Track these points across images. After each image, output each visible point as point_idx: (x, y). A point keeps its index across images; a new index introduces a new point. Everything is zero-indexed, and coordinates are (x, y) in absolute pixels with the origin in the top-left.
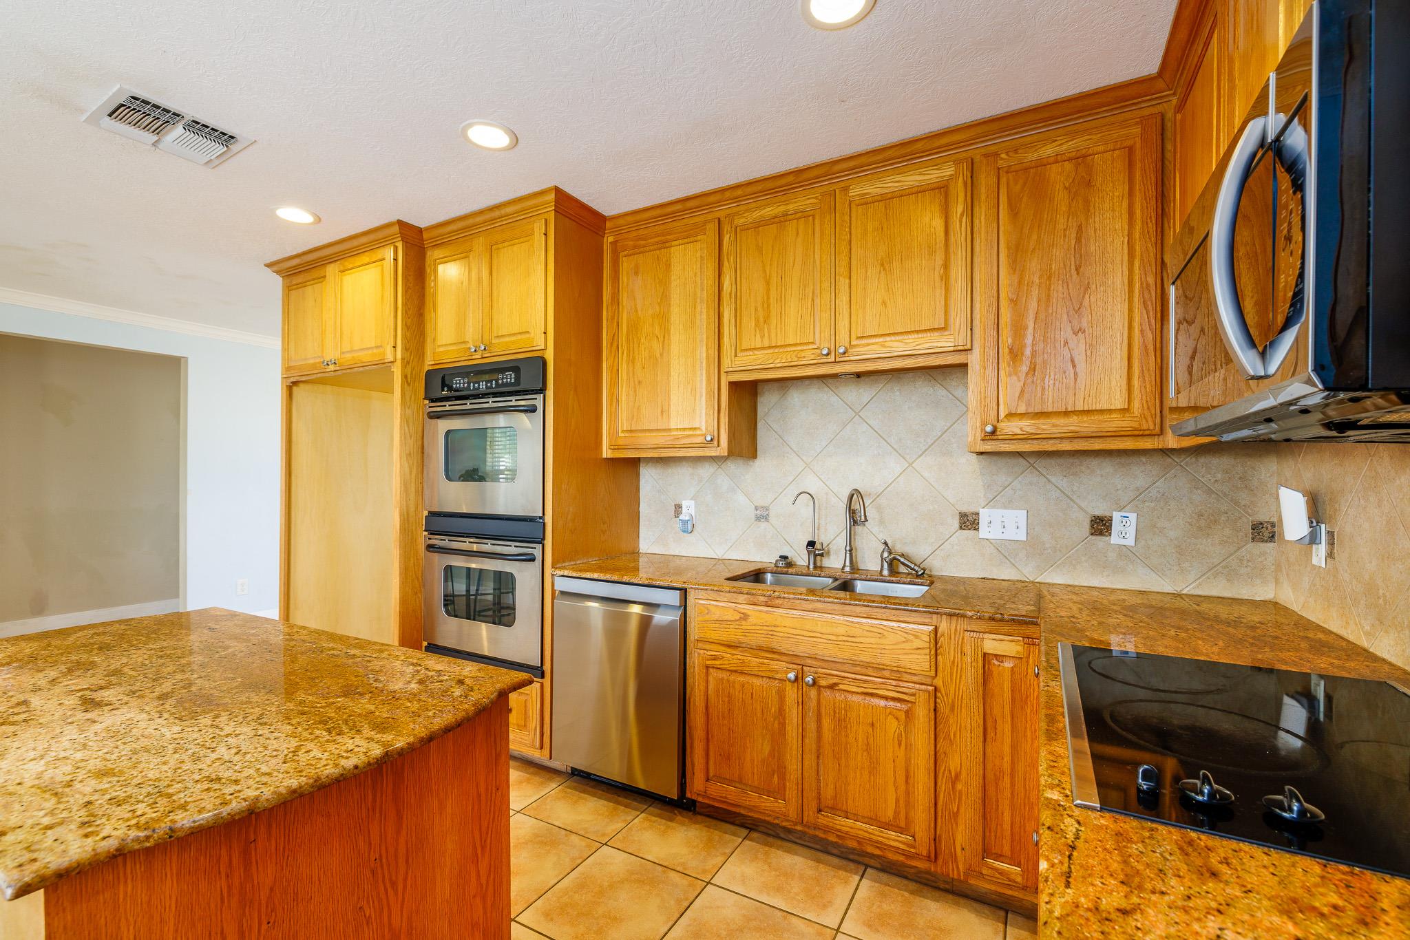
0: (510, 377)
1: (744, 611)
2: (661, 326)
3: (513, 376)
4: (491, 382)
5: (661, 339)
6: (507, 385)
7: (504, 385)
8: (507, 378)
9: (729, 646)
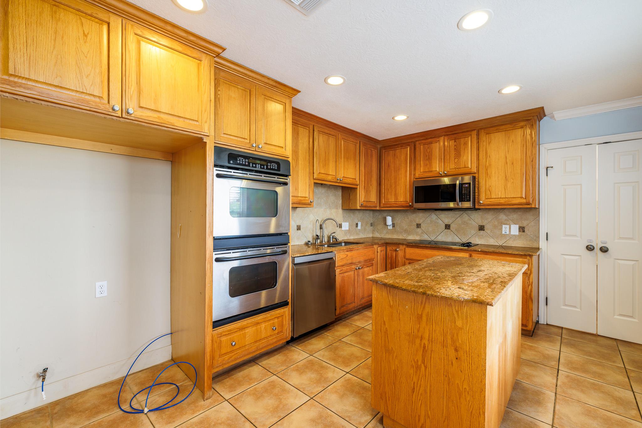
0: (275, 166)
1: (347, 254)
2: (295, 156)
3: (276, 166)
4: (264, 166)
5: (295, 161)
6: (273, 169)
7: (270, 169)
8: (273, 166)
9: (342, 266)
